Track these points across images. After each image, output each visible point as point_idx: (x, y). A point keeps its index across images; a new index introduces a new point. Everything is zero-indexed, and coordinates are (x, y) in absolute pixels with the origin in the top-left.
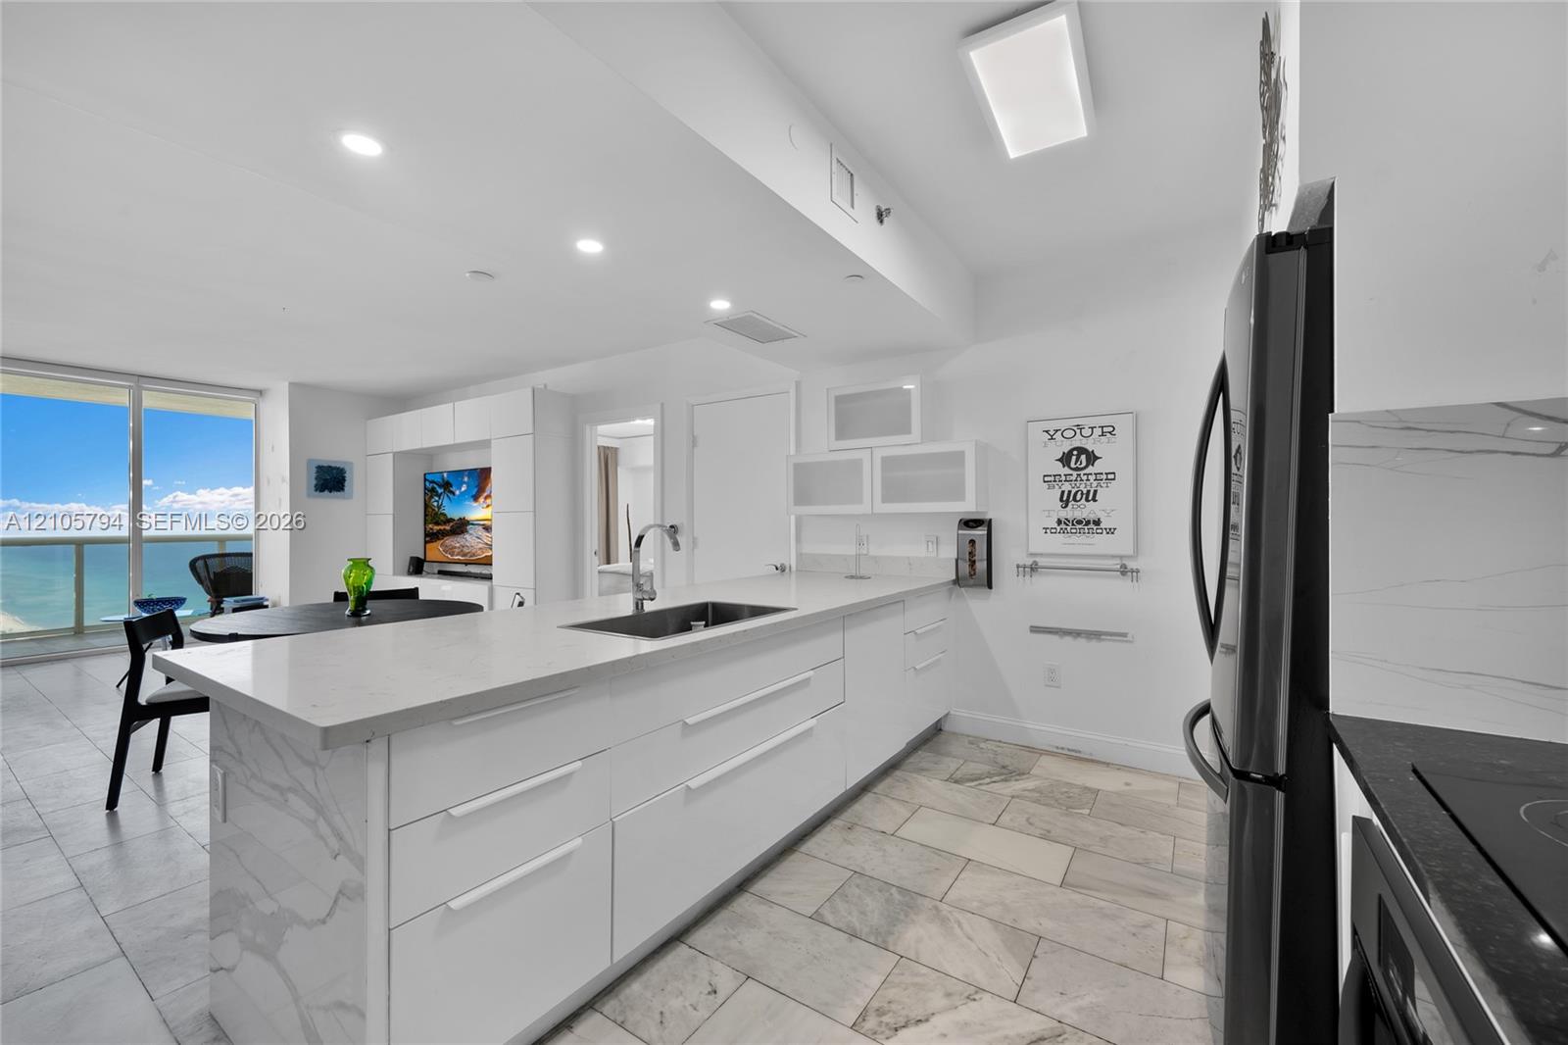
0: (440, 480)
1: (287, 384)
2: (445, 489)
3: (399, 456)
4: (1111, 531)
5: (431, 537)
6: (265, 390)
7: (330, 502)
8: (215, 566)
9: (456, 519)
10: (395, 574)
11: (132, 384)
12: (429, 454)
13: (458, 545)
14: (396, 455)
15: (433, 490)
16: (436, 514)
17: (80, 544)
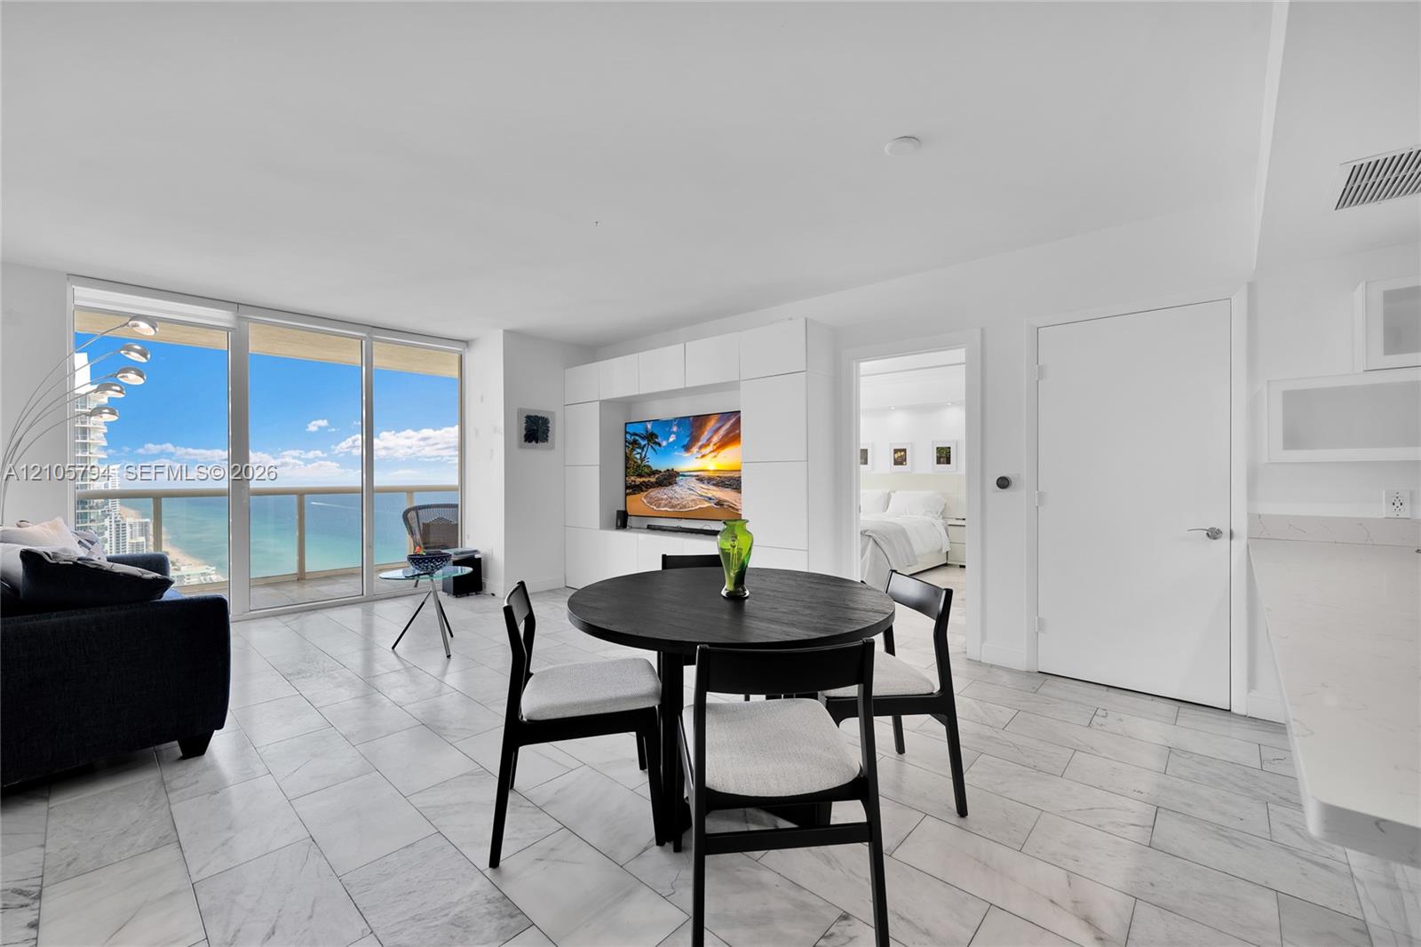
0: (644, 432)
1: (501, 331)
2: (649, 441)
3: (606, 404)
5: (632, 489)
6: (473, 340)
7: (536, 452)
8: (428, 517)
9: (663, 471)
10: (601, 528)
11: (364, 335)
12: (627, 403)
13: (665, 496)
14: (602, 402)
15: (635, 442)
16: (639, 466)
17: (301, 494)
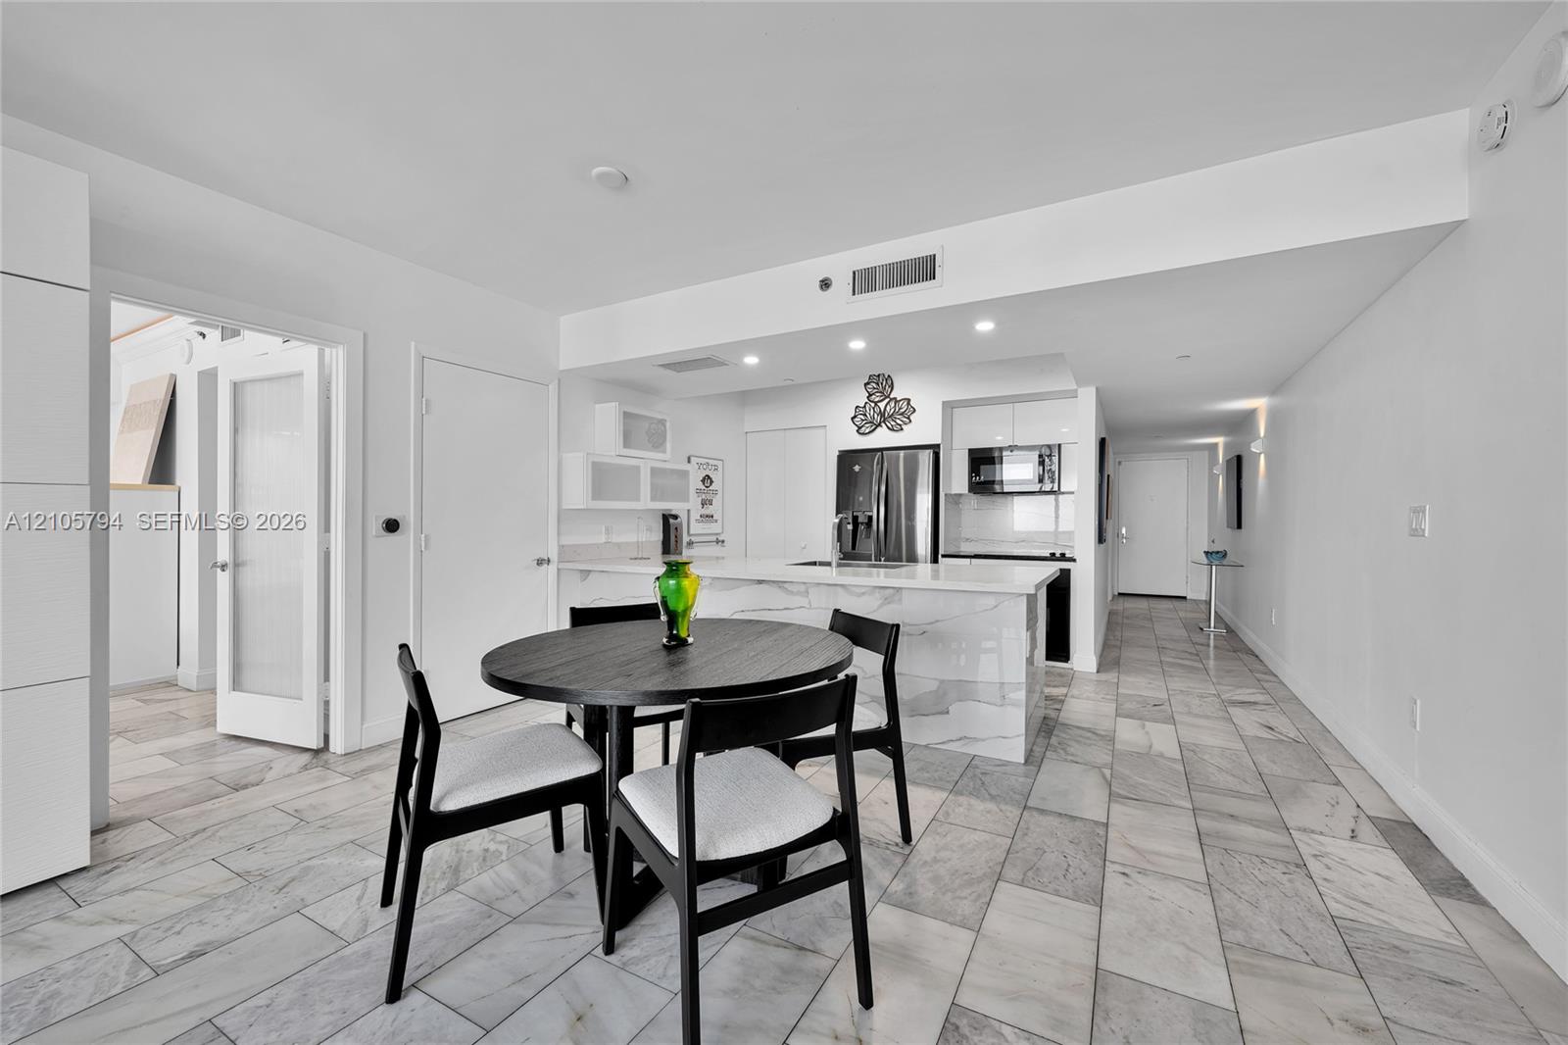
4: (716, 521)
